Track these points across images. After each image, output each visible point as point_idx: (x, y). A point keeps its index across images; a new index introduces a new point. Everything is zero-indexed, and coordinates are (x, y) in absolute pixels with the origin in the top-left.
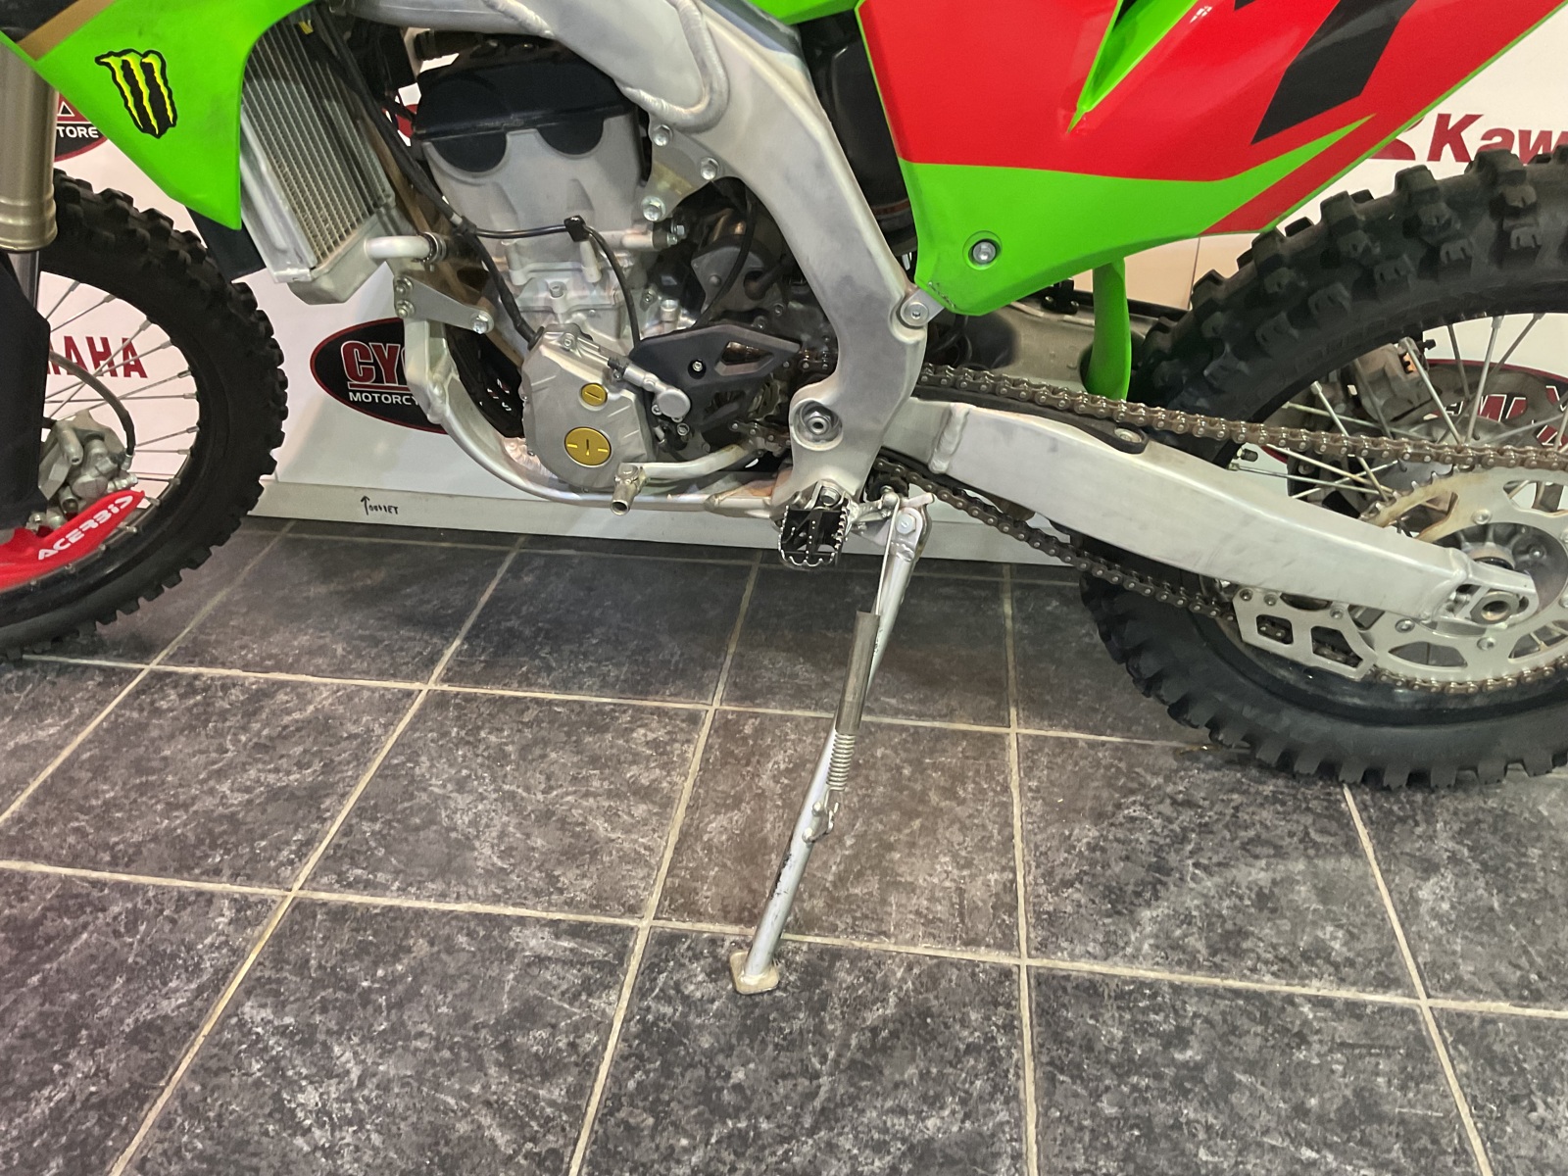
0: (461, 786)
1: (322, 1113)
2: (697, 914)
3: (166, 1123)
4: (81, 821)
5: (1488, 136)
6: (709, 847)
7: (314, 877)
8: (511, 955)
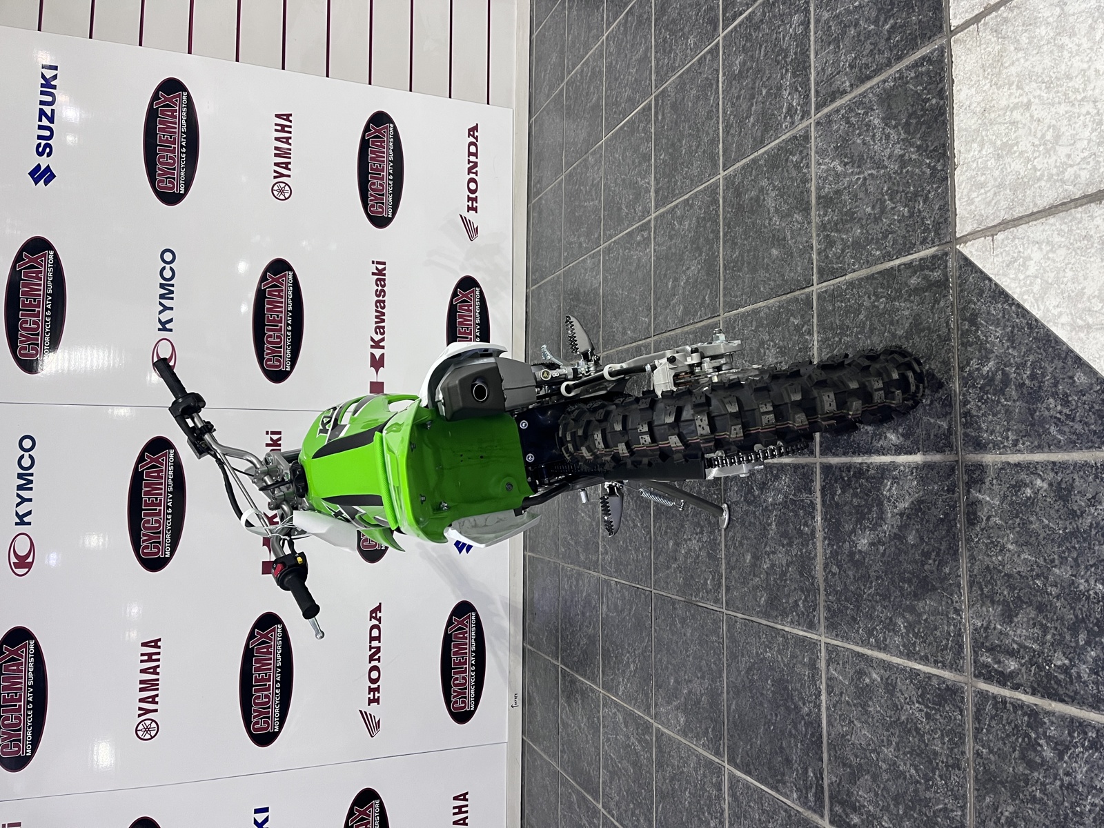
0: (579, 644)
1: (634, 662)
2: (598, 560)
3: (638, 708)
4: (591, 771)
5: (377, 333)
6: (586, 559)
7: (596, 685)
8: (607, 615)
